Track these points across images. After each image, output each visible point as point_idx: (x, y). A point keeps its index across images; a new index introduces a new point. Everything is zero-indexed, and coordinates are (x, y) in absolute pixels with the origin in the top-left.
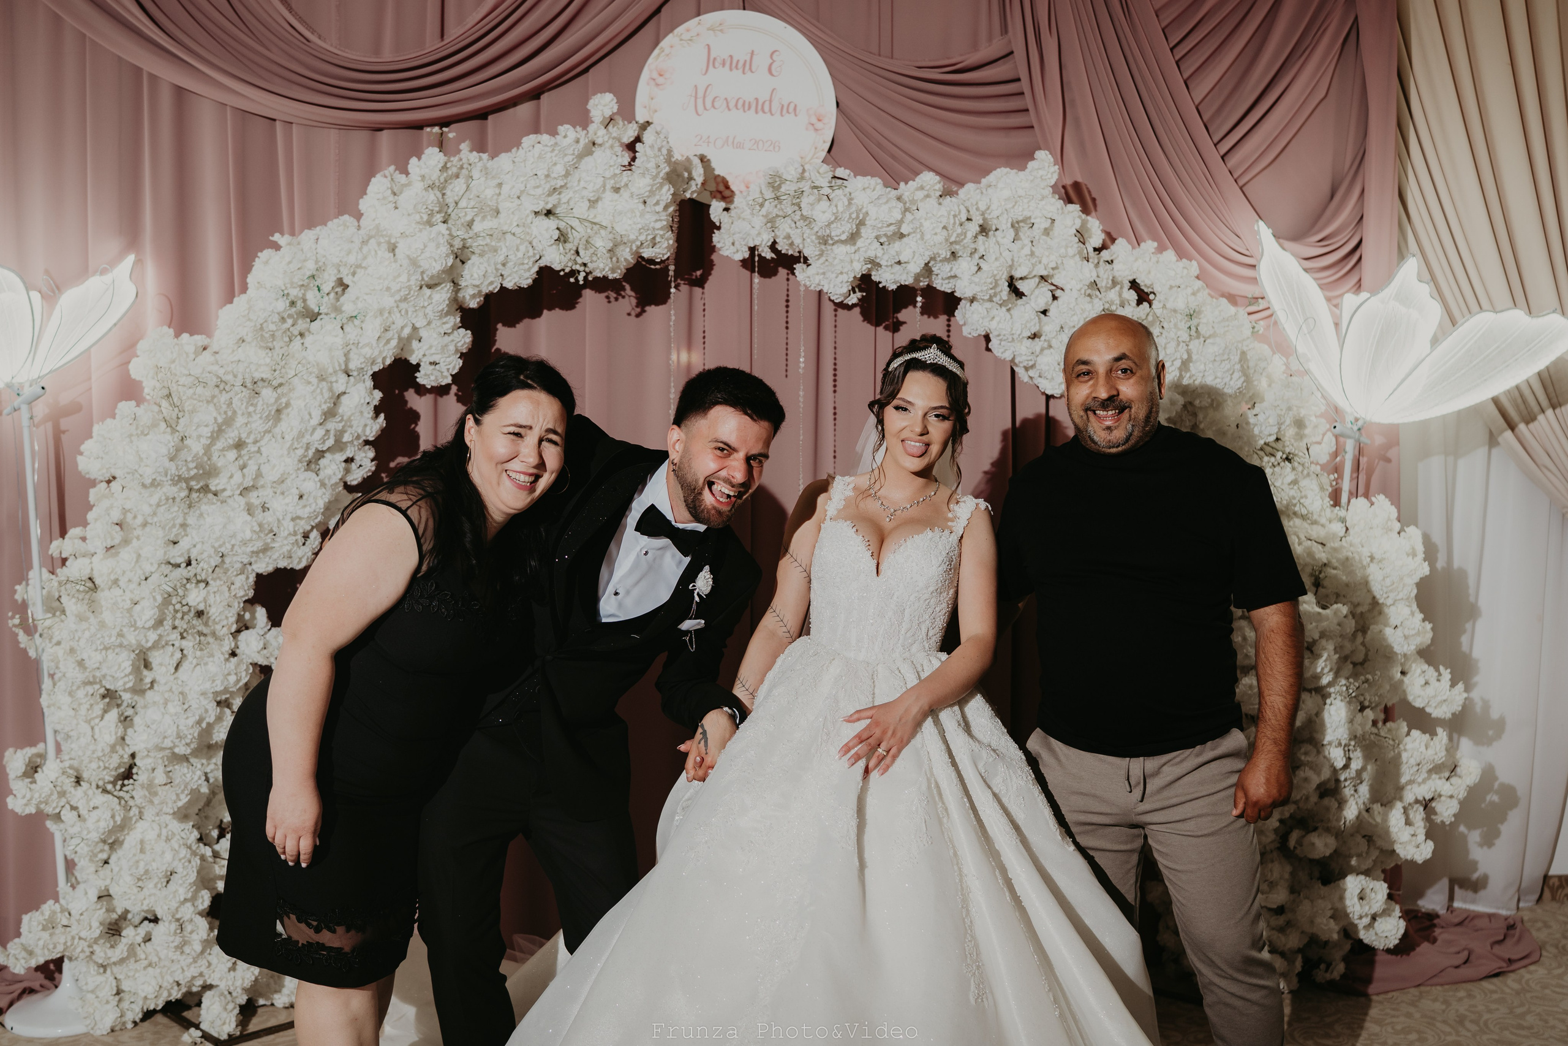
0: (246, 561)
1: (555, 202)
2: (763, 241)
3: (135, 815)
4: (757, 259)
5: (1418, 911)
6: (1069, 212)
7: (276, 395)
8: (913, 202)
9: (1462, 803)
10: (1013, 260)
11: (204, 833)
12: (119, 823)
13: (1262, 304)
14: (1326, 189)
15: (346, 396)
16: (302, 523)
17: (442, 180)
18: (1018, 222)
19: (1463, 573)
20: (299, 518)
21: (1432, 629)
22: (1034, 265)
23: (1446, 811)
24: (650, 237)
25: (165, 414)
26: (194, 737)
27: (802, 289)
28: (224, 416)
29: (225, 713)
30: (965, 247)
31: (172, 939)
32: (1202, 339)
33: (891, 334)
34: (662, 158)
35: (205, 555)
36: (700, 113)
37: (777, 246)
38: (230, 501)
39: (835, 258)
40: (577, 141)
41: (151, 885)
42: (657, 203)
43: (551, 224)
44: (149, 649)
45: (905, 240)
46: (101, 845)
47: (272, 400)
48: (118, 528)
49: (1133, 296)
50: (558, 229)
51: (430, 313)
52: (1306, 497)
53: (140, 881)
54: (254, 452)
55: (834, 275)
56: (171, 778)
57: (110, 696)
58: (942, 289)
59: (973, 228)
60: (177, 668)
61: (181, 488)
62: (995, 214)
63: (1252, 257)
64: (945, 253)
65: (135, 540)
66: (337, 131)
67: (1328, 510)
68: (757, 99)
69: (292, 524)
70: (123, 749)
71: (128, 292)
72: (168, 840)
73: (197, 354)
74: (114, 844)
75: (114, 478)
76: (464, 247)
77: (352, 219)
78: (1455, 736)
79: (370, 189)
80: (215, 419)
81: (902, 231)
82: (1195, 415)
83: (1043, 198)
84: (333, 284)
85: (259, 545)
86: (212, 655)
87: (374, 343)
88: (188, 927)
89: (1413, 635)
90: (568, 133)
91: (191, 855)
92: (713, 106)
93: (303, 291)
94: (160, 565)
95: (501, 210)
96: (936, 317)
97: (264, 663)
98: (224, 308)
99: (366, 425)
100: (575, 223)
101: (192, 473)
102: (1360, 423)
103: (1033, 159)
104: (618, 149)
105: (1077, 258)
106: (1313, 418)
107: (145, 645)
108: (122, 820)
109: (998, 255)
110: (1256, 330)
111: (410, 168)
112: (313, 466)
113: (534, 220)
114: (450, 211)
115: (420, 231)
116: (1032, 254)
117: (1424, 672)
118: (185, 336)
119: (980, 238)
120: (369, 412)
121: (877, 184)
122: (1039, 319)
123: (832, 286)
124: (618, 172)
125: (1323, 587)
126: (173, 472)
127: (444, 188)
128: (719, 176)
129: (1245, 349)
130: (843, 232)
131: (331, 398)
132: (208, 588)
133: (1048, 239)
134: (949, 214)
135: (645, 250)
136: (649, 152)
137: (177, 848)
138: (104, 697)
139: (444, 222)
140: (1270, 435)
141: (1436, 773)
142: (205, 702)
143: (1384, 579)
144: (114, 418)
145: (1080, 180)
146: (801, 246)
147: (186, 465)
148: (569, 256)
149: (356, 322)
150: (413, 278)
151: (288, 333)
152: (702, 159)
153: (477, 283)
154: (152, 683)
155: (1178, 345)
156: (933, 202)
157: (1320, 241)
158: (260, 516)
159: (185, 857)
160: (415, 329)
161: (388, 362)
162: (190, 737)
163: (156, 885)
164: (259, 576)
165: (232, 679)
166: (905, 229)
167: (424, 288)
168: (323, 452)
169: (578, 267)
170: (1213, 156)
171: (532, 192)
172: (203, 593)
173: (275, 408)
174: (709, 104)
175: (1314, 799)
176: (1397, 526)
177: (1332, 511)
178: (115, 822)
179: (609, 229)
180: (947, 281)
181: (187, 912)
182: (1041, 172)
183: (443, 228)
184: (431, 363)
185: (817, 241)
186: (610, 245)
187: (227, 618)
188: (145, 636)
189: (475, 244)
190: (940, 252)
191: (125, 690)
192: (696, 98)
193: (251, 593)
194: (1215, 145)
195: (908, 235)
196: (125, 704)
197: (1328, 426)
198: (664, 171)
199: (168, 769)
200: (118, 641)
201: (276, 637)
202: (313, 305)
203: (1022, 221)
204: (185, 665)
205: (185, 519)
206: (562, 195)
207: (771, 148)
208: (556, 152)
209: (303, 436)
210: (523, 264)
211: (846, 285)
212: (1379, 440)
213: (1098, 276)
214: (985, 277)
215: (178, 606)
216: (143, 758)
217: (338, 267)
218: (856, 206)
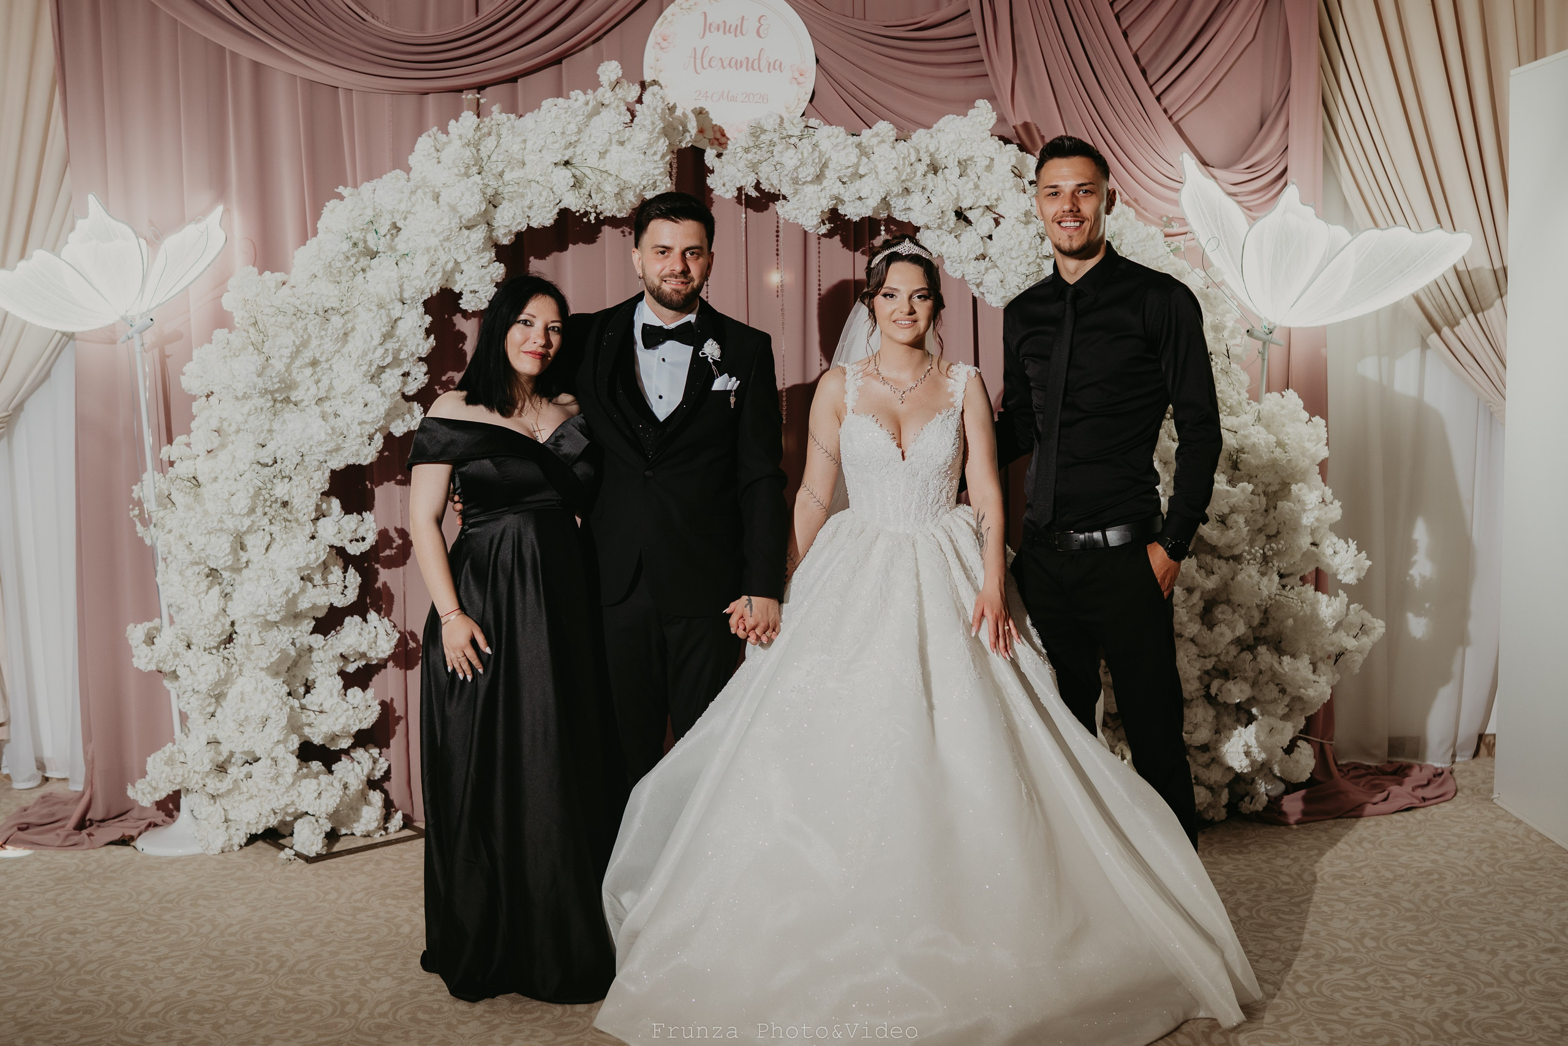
0: (322, 459)
1: (571, 155)
2: (748, 182)
3: (236, 671)
4: (743, 197)
6: (1007, 152)
7: (344, 321)
8: (872, 147)
9: (1368, 657)
10: (958, 194)
11: (292, 689)
12: (223, 678)
13: (1180, 228)
14: (1255, 121)
15: (402, 320)
16: (367, 426)
17: (476, 138)
18: (965, 161)
20: (364, 422)
21: (1341, 506)
22: (979, 197)
23: (1355, 663)
24: (651, 182)
25: (253, 339)
26: (283, 606)
27: (782, 221)
28: (301, 339)
29: (307, 586)
30: (916, 184)
31: (268, 774)
34: (657, 115)
35: (289, 454)
36: (699, 71)
37: (760, 186)
38: (307, 409)
39: (805, 196)
40: (587, 104)
41: (251, 730)
42: (655, 153)
43: (567, 172)
44: (245, 533)
45: (864, 179)
46: (208, 701)
47: (341, 325)
48: (216, 433)
50: (574, 176)
51: (469, 250)
53: (241, 726)
54: (327, 369)
55: (806, 210)
56: (264, 640)
57: (213, 573)
58: (901, 219)
59: (921, 168)
60: (267, 549)
61: (267, 400)
62: (943, 154)
63: (1183, 183)
64: (897, 189)
65: (230, 445)
66: (390, 97)
67: (1245, 405)
68: (747, 59)
69: (359, 427)
70: (226, 619)
71: (218, 237)
72: (263, 692)
73: (277, 288)
74: (219, 697)
75: (212, 393)
76: (497, 193)
77: (403, 172)
79: (417, 147)
80: (294, 341)
81: (860, 172)
83: (983, 140)
85: (332, 445)
86: (295, 537)
87: (423, 276)
88: (281, 764)
90: (578, 98)
91: (282, 704)
92: (710, 65)
93: (364, 235)
94: (251, 464)
95: (526, 162)
97: (339, 545)
98: (300, 249)
99: (418, 345)
100: (588, 172)
101: (276, 386)
102: (1271, 327)
103: (974, 107)
104: (623, 109)
105: (1016, 190)
106: (1229, 324)
107: (241, 529)
108: (226, 675)
109: (945, 190)
110: (1174, 249)
111: (450, 129)
112: (376, 380)
113: (554, 170)
114: (484, 164)
115: (459, 181)
116: (977, 187)
117: (1335, 544)
118: (267, 273)
119: (930, 176)
120: (421, 334)
121: (840, 132)
122: (984, 242)
123: (805, 219)
124: (621, 128)
125: (1237, 469)
126: (261, 386)
127: (478, 144)
128: (716, 125)
130: (809, 175)
131: (389, 322)
132: (291, 482)
133: (990, 175)
134: (900, 156)
136: (646, 111)
137: (271, 698)
138: (208, 576)
139: (479, 174)
141: (1343, 631)
142: (290, 576)
144: (211, 343)
145: (1029, 120)
146: (779, 185)
147: (271, 380)
148: (583, 199)
149: (408, 259)
150: (453, 222)
151: (352, 269)
152: (700, 113)
153: (507, 224)
154: (247, 562)
156: (886, 146)
157: (1248, 168)
158: (332, 421)
159: (277, 707)
160: (457, 263)
161: (435, 292)
162: (279, 605)
163: (254, 729)
164: (333, 472)
165: (313, 556)
166: (862, 171)
167: (463, 228)
168: (384, 367)
169: (589, 209)
171: (551, 146)
173: (343, 331)
174: (706, 64)
175: (1233, 651)
176: (1305, 416)
177: (1248, 405)
178: (220, 676)
179: (614, 177)
180: (904, 213)
181: (280, 751)
182: (980, 119)
183: (478, 178)
184: (471, 292)
185: (790, 182)
186: (616, 190)
187: (307, 506)
188: (241, 522)
189: (506, 191)
190: (894, 189)
191: (224, 569)
192: (695, 59)
193: (327, 486)
194: (1150, 88)
195: (866, 175)
196: (225, 582)
197: (1242, 330)
198: (659, 127)
199: (263, 633)
200: (219, 526)
201: (348, 523)
202: (372, 244)
203: (968, 160)
204: (274, 546)
205: (271, 426)
206: (577, 149)
207: (758, 101)
208: (569, 112)
209: (366, 355)
210: (545, 207)
211: (815, 218)
214: (934, 210)
215: (267, 496)
216: (241, 625)
217: (392, 213)
218: (820, 152)
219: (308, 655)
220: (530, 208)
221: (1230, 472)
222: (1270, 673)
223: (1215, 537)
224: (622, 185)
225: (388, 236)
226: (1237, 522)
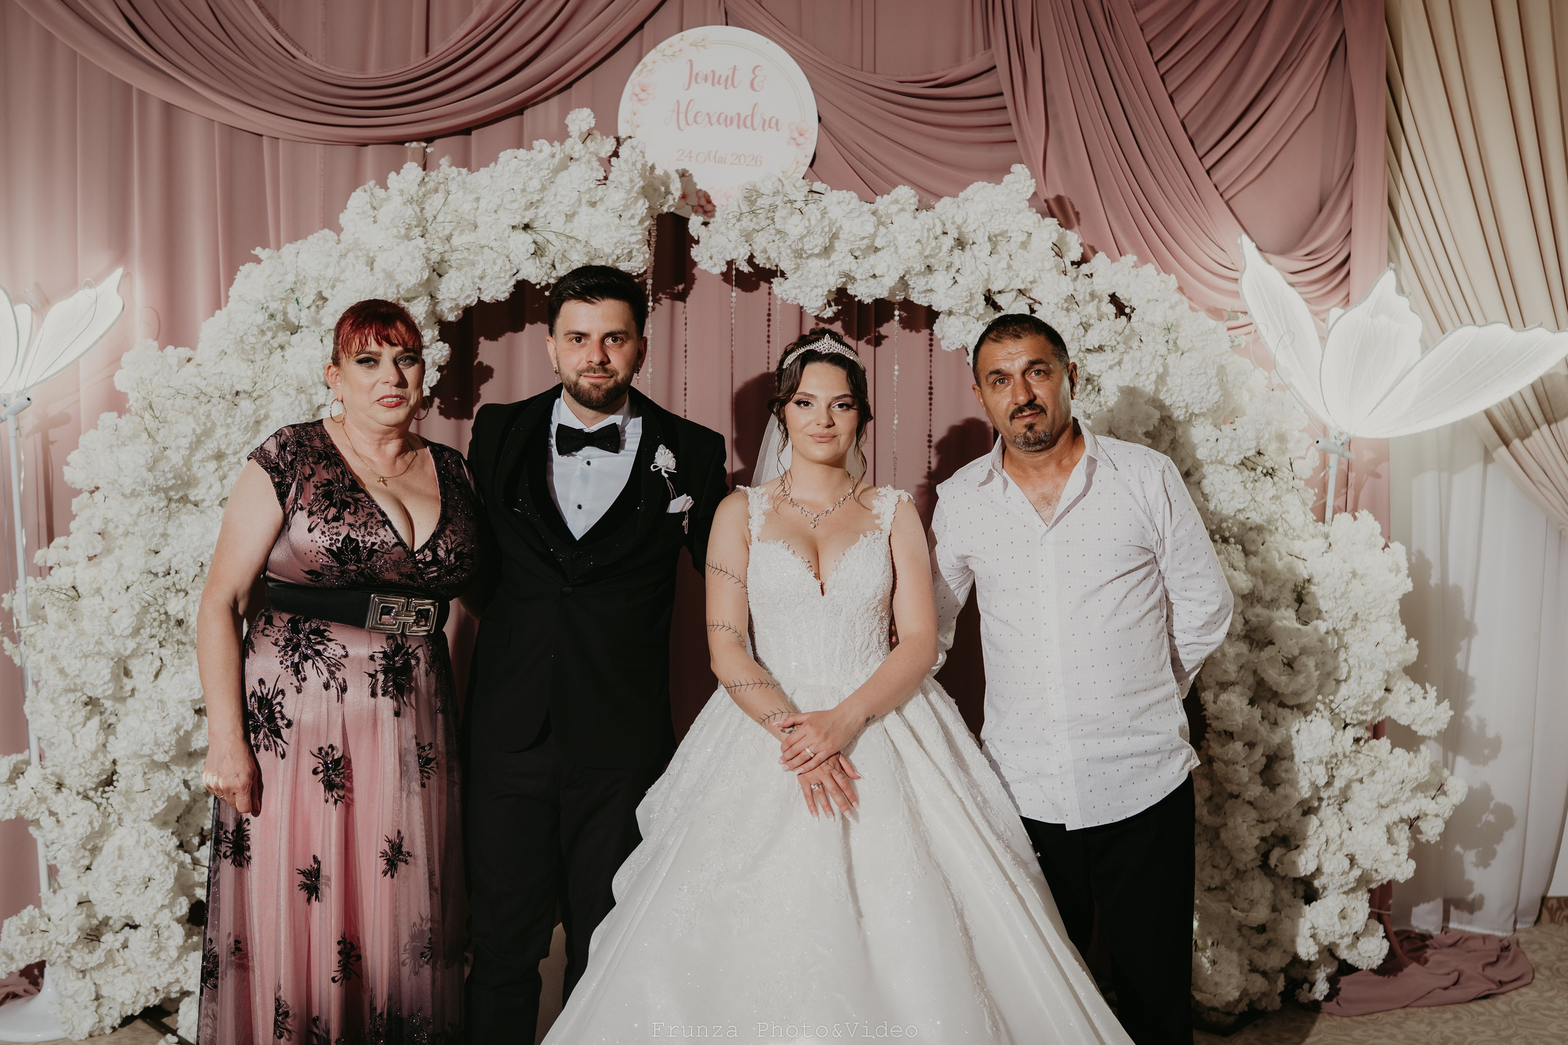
1: (532, 216)
2: (739, 254)
3: (113, 822)
4: (734, 272)
5: (1411, 932)
6: (1046, 226)
7: (255, 407)
8: (888, 215)
9: (1447, 823)
10: (989, 274)
11: (184, 840)
12: (97, 829)
13: (1242, 320)
14: (1314, 202)
17: (420, 194)
18: (995, 236)
19: (1458, 590)
21: (1418, 646)
22: (1011, 279)
23: (1432, 830)
24: (626, 251)
25: (147, 425)
26: (172, 745)
27: (779, 302)
28: (203, 427)
29: (203, 721)
30: (940, 261)
31: (147, 944)
32: (1180, 353)
33: (873, 348)
34: (636, 172)
36: (682, 128)
37: (755, 260)
38: (209, 512)
39: (809, 272)
40: (553, 156)
41: (129, 891)
42: (632, 217)
43: (527, 238)
44: (129, 657)
45: (879, 254)
46: (81, 851)
47: (251, 412)
48: (99, 537)
49: (1112, 309)
50: (535, 242)
52: (1288, 512)
53: (118, 887)
54: (234, 463)
55: (809, 289)
56: (149, 785)
57: (92, 703)
58: (919, 303)
59: (948, 242)
60: (157, 676)
61: (160, 499)
62: (971, 228)
63: (1237, 271)
64: (920, 267)
65: (117, 550)
66: (323, 146)
67: (1311, 527)
68: (739, 114)
70: (105, 756)
71: (115, 304)
72: (146, 846)
73: (180, 366)
74: (95, 851)
75: (97, 488)
76: (442, 261)
77: (332, 233)
78: (1450, 755)
79: (350, 203)
80: (194, 430)
81: (876, 245)
82: (1174, 429)
83: (1019, 212)
84: (314, 297)
86: (190, 664)
88: (165, 934)
89: (1395, 652)
90: (543, 149)
91: (169, 862)
92: (695, 121)
93: (284, 305)
94: (141, 574)
95: (479, 225)
96: (918, 331)
98: (207, 321)
100: (552, 237)
101: (170, 483)
102: (1344, 438)
103: (1010, 172)
104: (596, 164)
105: (1054, 271)
106: (1296, 433)
107: (123, 653)
108: (100, 826)
109: (974, 269)
110: (1235, 344)
111: (390, 183)
113: (512, 234)
114: (428, 225)
115: (398, 244)
116: (1009, 267)
117: (1410, 689)
118: (170, 348)
119: (957, 252)
121: (852, 198)
123: (807, 299)
124: (593, 186)
125: (1307, 604)
126: (151, 482)
127: (422, 202)
128: (701, 190)
129: (1224, 363)
130: (816, 246)
131: (311, 410)
132: (187, 597)
133: (1025, 253)
134: (923, 228)
135: (622, 264)
136: (623, 166)
137: (155, 854)
138: (86, 704)
139: (422, 236)
140: (1249, 449)
141: (1422, 792)
142: (182, 710)
143: (1366, 595)
144: (97, 429)
145: (1062, 194)
146: (777, 260)
147: (164, 475)
148: (544, 270)
150: (390, 291)
151: (268, 346)
152: (683, 175)
153: (454, 296)
154: (133, 690)
155: (1154, 358)
156: (908, 215)
157: (1307, 255)
159: (162, 863)
162: (167, 744)
163: (134, 891)
166: (878, 243)
170: (1198, 171)
171: (508, 206)
172: (183, 602)
173: (253, 419)
174: (691, 120)
175: (1296, 815)
176: (1382, 541)
177: (1316, 527)
178: (93, 828)
179: (583, 243)
180: (923, 295)
181: (165, 918)
182: (1017, 186)
183: (420, 242)
185: (792, 255)
188: (124, 644)
189: (454, 258)
190: (915, 265)
191: (105, 698)
192: (678, 113)
194: (1200, 159)
195: (883, 248)
196: (108, 712)
197: (1311, 441)
198: (638, 185)
199: (148, 776)
200: (97, 648)
202: (292, 317)
203: (999, 235)
204: (164, 674)
205: (165, 529)
206: (539, 210)
207: (753, 163)
208: (532, 166)
210: (500, 277)
211: (821, 299)
212: (1368, 455)
213: (1075, 290)
214: (960, 290)
215: (155, 615)
216: (123, 765)
217: (317, 280)
218: (830, 220)
219: (205, 799)
220: (481, 278)
221: (1296, 605)
222: (1339, 842)
223: (1283, 684)
224: (593, 253)
225: (313, 308)
226: (1306, 666)
